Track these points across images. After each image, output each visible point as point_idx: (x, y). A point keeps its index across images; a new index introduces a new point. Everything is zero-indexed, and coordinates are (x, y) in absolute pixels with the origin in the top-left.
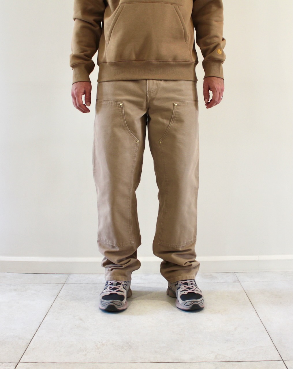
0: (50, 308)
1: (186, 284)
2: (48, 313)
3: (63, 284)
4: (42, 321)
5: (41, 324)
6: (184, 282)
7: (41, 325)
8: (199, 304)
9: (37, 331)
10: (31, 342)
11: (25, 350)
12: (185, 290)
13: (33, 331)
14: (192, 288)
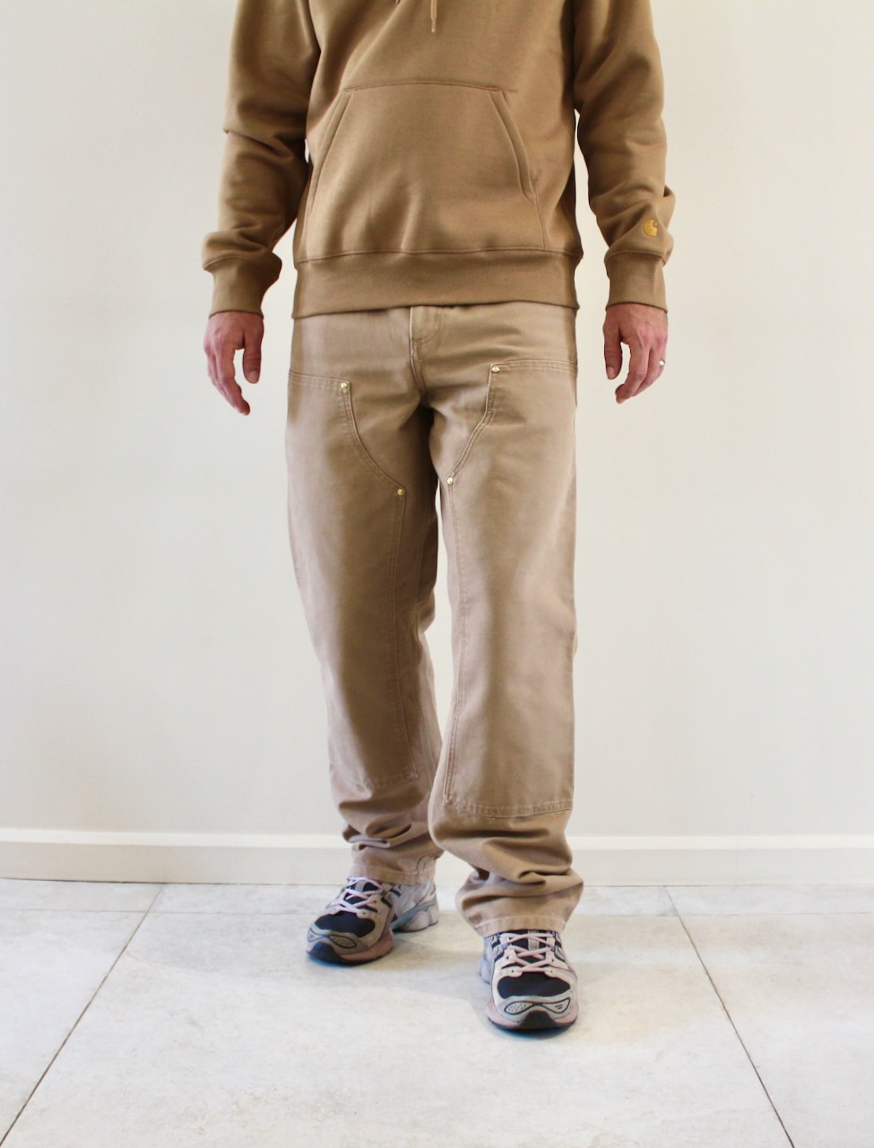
0: (100, 986)
1: (523, 943)
2: (93, 1003)
3: (144, 914)
4: (75, 1026)
5: (70, 1034)
6: (517, 937)
7: (70, 1037)
8: (549, 1013)
9: (58, 1057)
10: (36, 1091)
11: (17, 1113)
12: (516, 964)
13: (44, 1056)
14: (541, 957)
